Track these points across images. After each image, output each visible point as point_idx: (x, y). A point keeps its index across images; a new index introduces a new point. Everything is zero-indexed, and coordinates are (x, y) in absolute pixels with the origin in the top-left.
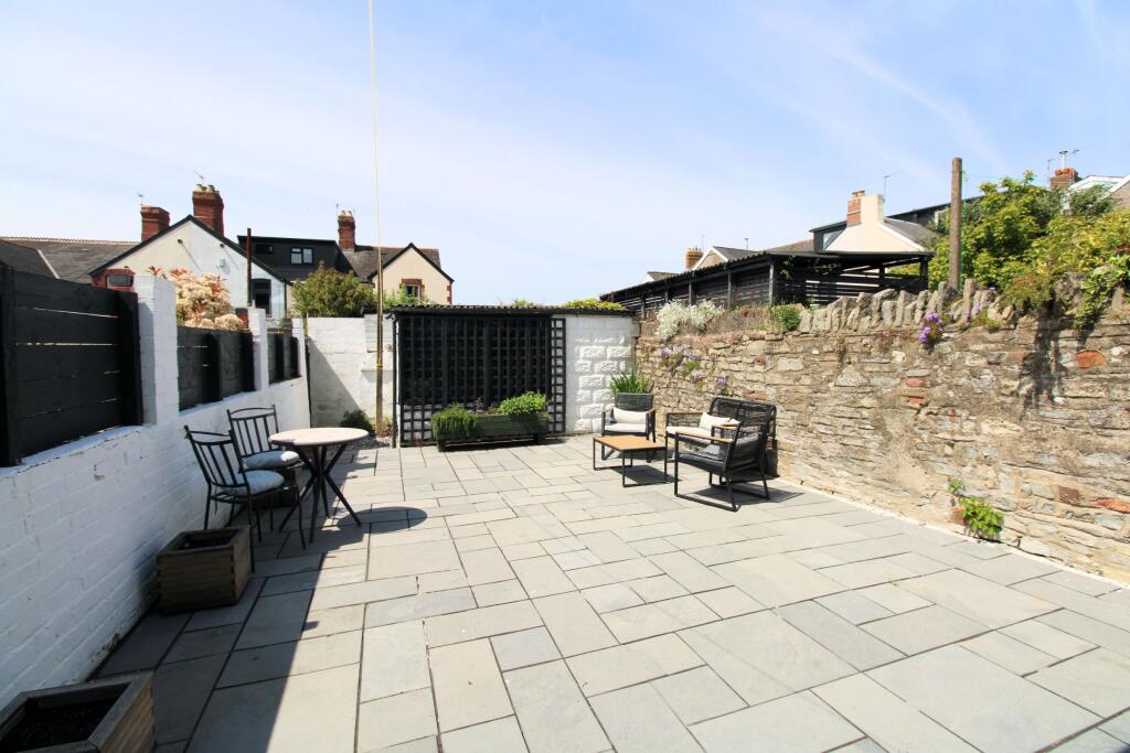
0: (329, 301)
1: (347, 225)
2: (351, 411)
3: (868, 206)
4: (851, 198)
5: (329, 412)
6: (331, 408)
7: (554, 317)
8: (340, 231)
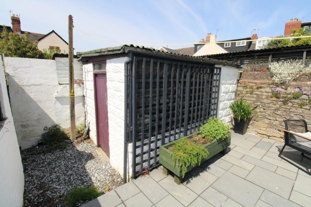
0: (15, 49)
1: (16, 21)
2: (49, 126)
3: (212, 38)
4: (207, 35)
5: (31, 128)
6: (33, 126)
7: (216, 66)
8: (13, 23)
